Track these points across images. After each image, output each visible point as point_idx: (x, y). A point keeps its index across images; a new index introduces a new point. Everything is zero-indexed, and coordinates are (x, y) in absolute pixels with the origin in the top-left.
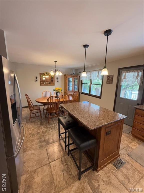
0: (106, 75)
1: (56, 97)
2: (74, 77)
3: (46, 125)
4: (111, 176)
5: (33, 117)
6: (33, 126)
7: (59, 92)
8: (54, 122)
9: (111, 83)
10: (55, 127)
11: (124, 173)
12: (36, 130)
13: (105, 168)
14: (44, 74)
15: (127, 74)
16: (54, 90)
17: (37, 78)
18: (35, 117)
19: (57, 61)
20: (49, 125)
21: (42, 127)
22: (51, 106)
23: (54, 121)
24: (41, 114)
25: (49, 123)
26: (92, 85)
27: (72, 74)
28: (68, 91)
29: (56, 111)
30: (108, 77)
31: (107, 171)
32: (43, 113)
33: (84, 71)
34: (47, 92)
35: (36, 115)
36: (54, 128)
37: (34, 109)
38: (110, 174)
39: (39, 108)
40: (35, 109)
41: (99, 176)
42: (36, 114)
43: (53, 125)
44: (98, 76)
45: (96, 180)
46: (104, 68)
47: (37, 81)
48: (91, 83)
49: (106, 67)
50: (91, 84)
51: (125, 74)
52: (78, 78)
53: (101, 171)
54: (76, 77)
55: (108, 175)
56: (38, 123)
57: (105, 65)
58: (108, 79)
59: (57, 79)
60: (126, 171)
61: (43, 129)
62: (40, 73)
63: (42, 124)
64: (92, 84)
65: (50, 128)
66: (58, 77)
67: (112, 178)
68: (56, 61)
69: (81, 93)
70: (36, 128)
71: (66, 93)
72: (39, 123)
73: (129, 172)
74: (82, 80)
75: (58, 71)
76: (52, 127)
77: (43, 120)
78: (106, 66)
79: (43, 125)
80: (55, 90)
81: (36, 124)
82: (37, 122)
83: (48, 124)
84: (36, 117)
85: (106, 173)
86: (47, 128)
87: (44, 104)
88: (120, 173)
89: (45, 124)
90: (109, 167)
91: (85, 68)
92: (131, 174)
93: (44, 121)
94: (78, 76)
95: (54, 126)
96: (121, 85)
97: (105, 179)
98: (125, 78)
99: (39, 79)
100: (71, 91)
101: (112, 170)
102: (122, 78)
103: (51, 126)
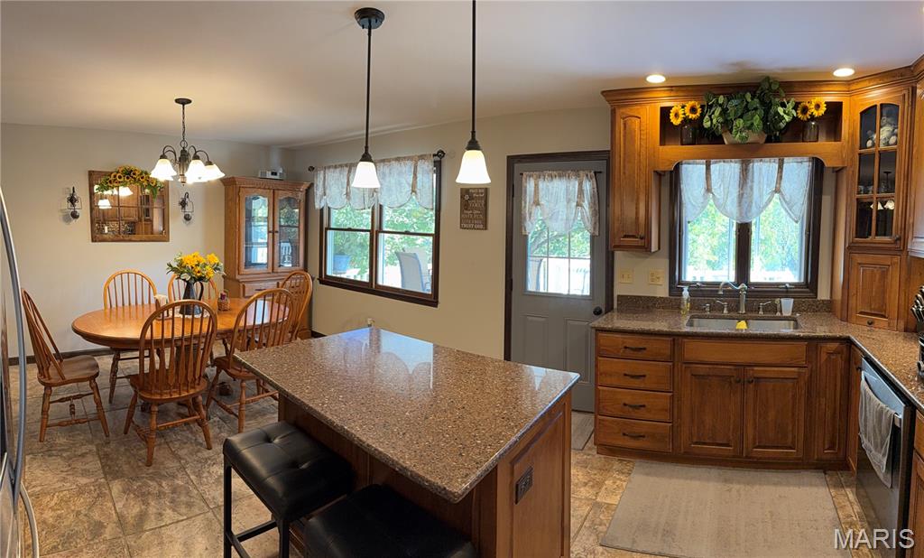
1: (186, 309)
2: (282, 195)
3: (137, 478)
5: (60, 425)
6: (64, 480)
7: (201, 279)
8: (179, 458)
9: (481, 226)
10: (188, 493)
12: (80, 503)
14: (112, 178)
15: (542, 184)
16: (173, 269)
17: (72, 200)
18: (69, 423)
20: (152, 479)
21: (116, 487)
22: (157, 358)
23: (182, 453)
24: (99, 403)
25: (149, 464)
26: (381, 235)
27: (269, 175)
28: (247, 271)
29: (192, 392)
30: (467, 197)
32: (110, 402)
33: (366, 158)
34: (132, 276)
35: (73, 413)
36: (183, 498)
37: (63, 378)
39: (94, 372)
40: (67, 377)
42: (72, 406)
43: (174, 477)
44: (413, 191)
47: (75, 216)
48: (375, 229)
50: (377, 233)
51: (536, 186)
52: (301, 196)
54: (290, 195)
56: (89, 458)
58: (465, 205)
59: (183, 204)
61: (120, 501)
62: (91, 174)
63: (111, 471)
64: (381, 230)
65: (160, 495)
66: (187, 195)
68: (183, 102)
69: (322, 282)
70: (81, 491)
71: (238, 281)
72: (94, 464)
74: (322, 210)
75: (196, 157)
76: (174, 492)
77: (113, 445)
79: (117, 478)
80: (179, 270)
81: (79, 466)
82: (83, 455)
83: (145, 469)
84: (72, 424)
86: (143, 496)
87: (118, 347)
89: (126, 468)
91: (369, 136)
93: (122, 449)
94: (303, 188)
95: (180, 483)
96: (526, 236)
98: (537, 203)
99: (83, 208)
100: (264, 269)
102: (525, 203)
103: (164, 484)
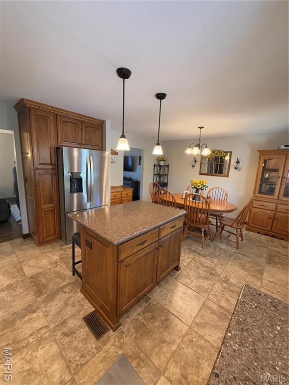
0: (122, 151)
4: (75, 308)
11: (79, 330)
13: (87, 302)
17: (195, 161)
19: (203, 127)
31: (83, 303)
38: (77, 307)
41: (76, 294)
45: (71, 290)
46: (121, 138)
49: (126, 137)
53: (82, 296)
55: (77, 304)
57: (123, 132)
60: (81, 335)
67: (72, 309)
73: (80, 341)
78: (125, 134)
85: (79, 301)
88: (79, 323)
90: (89, 306)
92: (76, 343)
97: (72, 300)
101: (83, 311)
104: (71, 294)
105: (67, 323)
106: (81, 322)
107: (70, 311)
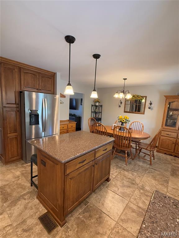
4: (32, 210)
11: (35, 227)
13: (41, 205)
17: (121, 103)
19: (126, 79)
31: (38, 206)
38: (34, 210)
41: (33, 200)
45: (30, 197)
46: (67, 85)
47: (120, 106)
49: (71, 85)
53: (38, 201)
55: (34, 207)
59: (151, 104)
60: (37, 230)
66: (151, 101)
73: (36, 235)
78: (70, 83)
85: (35, 205)
90: (43, 209)
92: (33, 237)
97: (30, 205)
101: (38, 213)
104: (29, 200)
105: (26, 222)
106: (37, 221)
107: (28, 213)
